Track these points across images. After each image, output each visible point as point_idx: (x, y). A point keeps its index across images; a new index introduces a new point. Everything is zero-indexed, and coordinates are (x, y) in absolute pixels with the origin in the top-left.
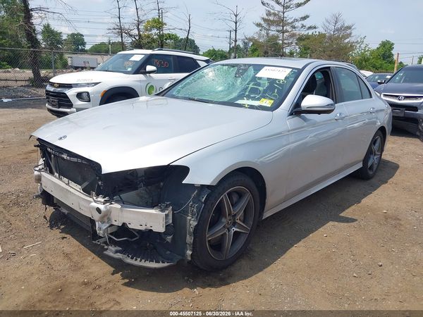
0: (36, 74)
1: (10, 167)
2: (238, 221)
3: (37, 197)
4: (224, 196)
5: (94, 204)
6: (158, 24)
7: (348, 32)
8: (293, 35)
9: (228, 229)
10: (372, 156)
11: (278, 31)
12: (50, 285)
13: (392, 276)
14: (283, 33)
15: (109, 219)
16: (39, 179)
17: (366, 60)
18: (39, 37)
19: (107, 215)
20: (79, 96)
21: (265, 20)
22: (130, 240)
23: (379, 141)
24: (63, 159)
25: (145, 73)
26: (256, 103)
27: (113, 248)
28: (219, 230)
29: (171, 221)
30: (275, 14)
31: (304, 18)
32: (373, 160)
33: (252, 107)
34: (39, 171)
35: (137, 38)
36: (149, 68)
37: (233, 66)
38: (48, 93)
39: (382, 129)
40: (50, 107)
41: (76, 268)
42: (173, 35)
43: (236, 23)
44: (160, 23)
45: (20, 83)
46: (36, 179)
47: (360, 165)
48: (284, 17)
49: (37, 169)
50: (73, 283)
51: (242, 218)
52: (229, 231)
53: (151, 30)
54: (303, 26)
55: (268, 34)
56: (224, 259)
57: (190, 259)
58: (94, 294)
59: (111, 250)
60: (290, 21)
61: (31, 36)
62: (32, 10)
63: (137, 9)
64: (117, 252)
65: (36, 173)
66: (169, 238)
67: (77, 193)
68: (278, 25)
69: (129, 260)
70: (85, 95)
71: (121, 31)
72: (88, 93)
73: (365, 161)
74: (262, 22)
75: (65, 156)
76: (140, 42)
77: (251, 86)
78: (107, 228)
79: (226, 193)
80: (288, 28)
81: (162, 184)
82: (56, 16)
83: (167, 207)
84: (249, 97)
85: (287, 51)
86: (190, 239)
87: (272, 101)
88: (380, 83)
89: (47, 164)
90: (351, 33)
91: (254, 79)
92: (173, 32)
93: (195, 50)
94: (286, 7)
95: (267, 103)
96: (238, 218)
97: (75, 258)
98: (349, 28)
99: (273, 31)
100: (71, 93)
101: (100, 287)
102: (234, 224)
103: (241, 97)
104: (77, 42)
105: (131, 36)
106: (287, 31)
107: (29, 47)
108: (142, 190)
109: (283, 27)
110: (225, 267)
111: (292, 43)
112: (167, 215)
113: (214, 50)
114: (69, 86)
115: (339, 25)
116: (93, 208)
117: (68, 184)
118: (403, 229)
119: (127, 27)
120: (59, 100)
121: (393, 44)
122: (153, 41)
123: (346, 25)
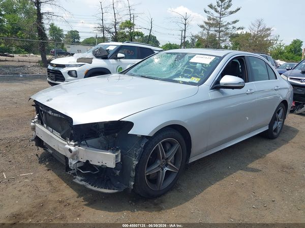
0: (44, 58)
1: (18, 120)
2: (170, 163)
3: (32, 140)
4: (159, 144)
5: (67, 146)
6: (130, 25)
7: (268, 32)
8: (227, 34)
9: (162, 169)
10: (276, 122)
11: (216, 31)
12: (35, 201)
13: (282, 209)
14: (219, 32)
15: (77, 157)
16: (34, 128)
17: (281, 53)
18: (47, 32)
19: (76, 154)
20: (70, 73)
21: (206, 23)
22: (92, 173)
23: (282, 111)
24: (49, 114)
25: (116, 58)
26: (188, 80)
27: (79, 178)
28: (154, 169)
29: (120, 161)
30: (214, 19)
31: (235, 22)
32: (278, 124)
33: (184, 83)
34: (34, 122)
35: (114, 34)
36: (119, 55)
37: (174, 54)
38: (49, 71)
39: (284, 102)
40: (50, 80)
41: (55, 190)
42: (140, 33)
43: (185, 25)
44: (130, 24)
45: (32, 64)
46: (32, 128)
47: (266, 128)
48: (220, 21)
49: (33, 121)
50: (51, 201)
51: (173, 161)
52: (162, 170)
53: (124, 29)
54: (234, 28)
55: (208, 33)
56: (158, 190)
57: (132, 188)
58: (65, 209)
59: (78, 179)
60: (225, 24)
61: (41, 31)
62: (42, 14)
63: (115, 14)
64: (81, 180)
65: (32, 124)
66: (118, 172)
67: (58, 139)
68: (216, 27)
69: (90, 187)
70: (73, 72)
71: (103, 29)
72: (76, 71)
73: (271, 125)
74: (204, 25)
75: (50, 112)
76: (116, 37)
77: (185, 68)
78: (76, 163)
79: (160, 143)
80: (223, 29)
81: (117, 134)
82: (58, 18)
83: (117, 150)
84: (183, 76)
85: (223, 45)
86: (133, 174)
87: (199, 79)
88: (288, 70)
89: (39, 118)
90: (270, 33)
91: (188, 63)
92: (140, 31)
93: (156, 43)
94: (222, 14)
95: (196, 80)
96: (170, 160)
97: (55, 184)
98: (269, 29)
99: (212, 31)
100: (64, 71)
101: (69, 204)
102: (167, 165)
103: (177, 75)
104: (74, 36)
105: (110, 32)
106: (222, 31)
107: (40, 40)
108: (102, 138)
109: (220, 28)
110: (159, 196)
111: (226, 40)
112: (117, 156)
113: (170, 44)
114: (63, 66)
115: (261, 28)
116: (66, 148)
117: (52, 132)
118: (295, 175)
119: (107, 26)
120: (56, 76)
121: (302, 42)
122: (126, 36)
123: (266, 28)
